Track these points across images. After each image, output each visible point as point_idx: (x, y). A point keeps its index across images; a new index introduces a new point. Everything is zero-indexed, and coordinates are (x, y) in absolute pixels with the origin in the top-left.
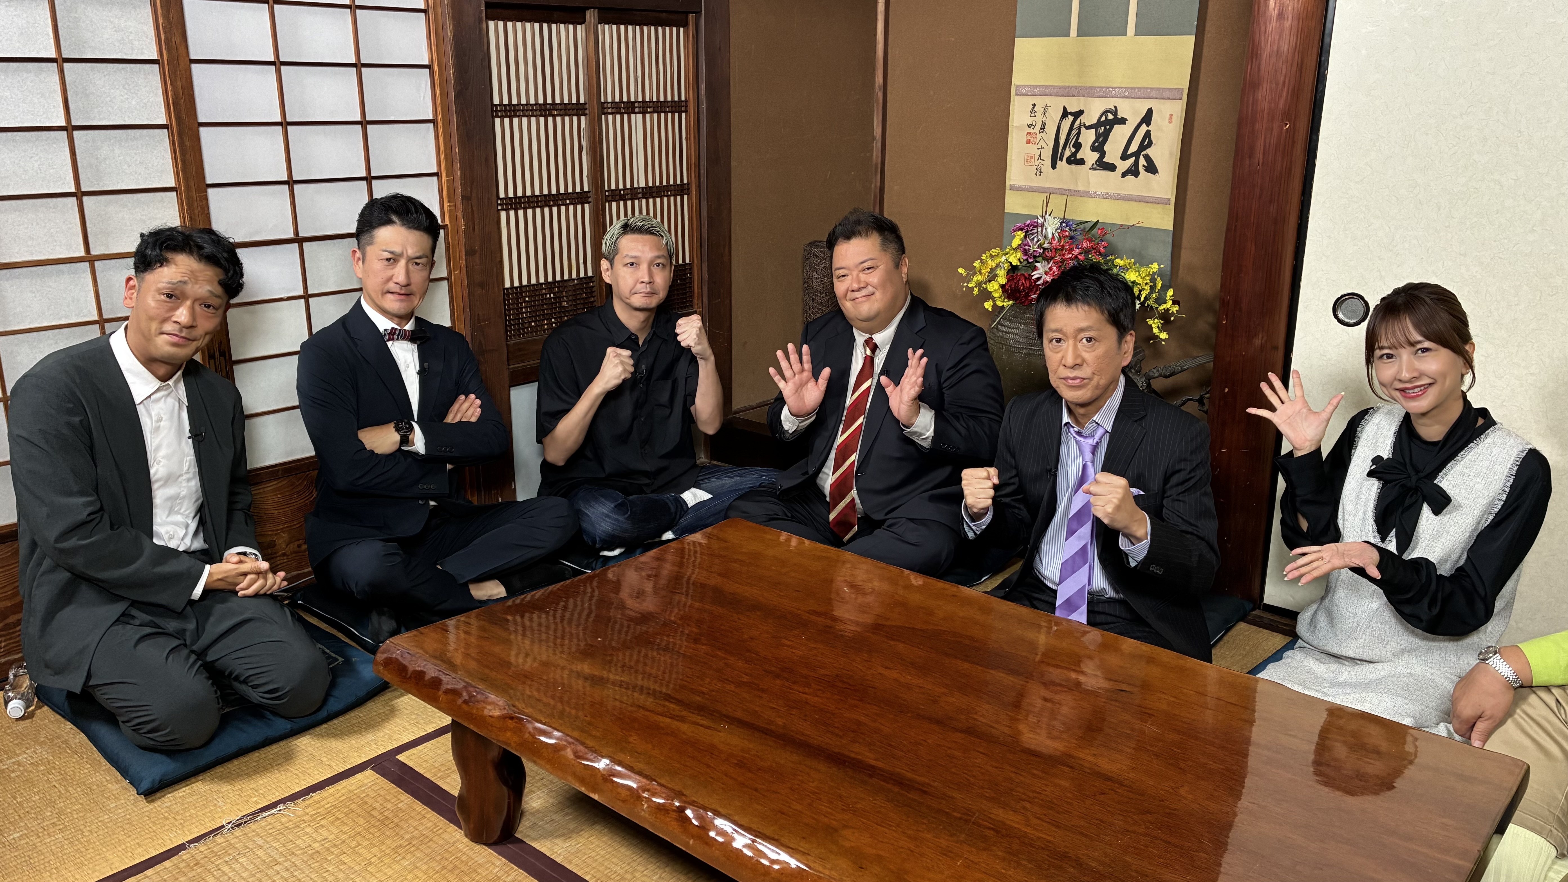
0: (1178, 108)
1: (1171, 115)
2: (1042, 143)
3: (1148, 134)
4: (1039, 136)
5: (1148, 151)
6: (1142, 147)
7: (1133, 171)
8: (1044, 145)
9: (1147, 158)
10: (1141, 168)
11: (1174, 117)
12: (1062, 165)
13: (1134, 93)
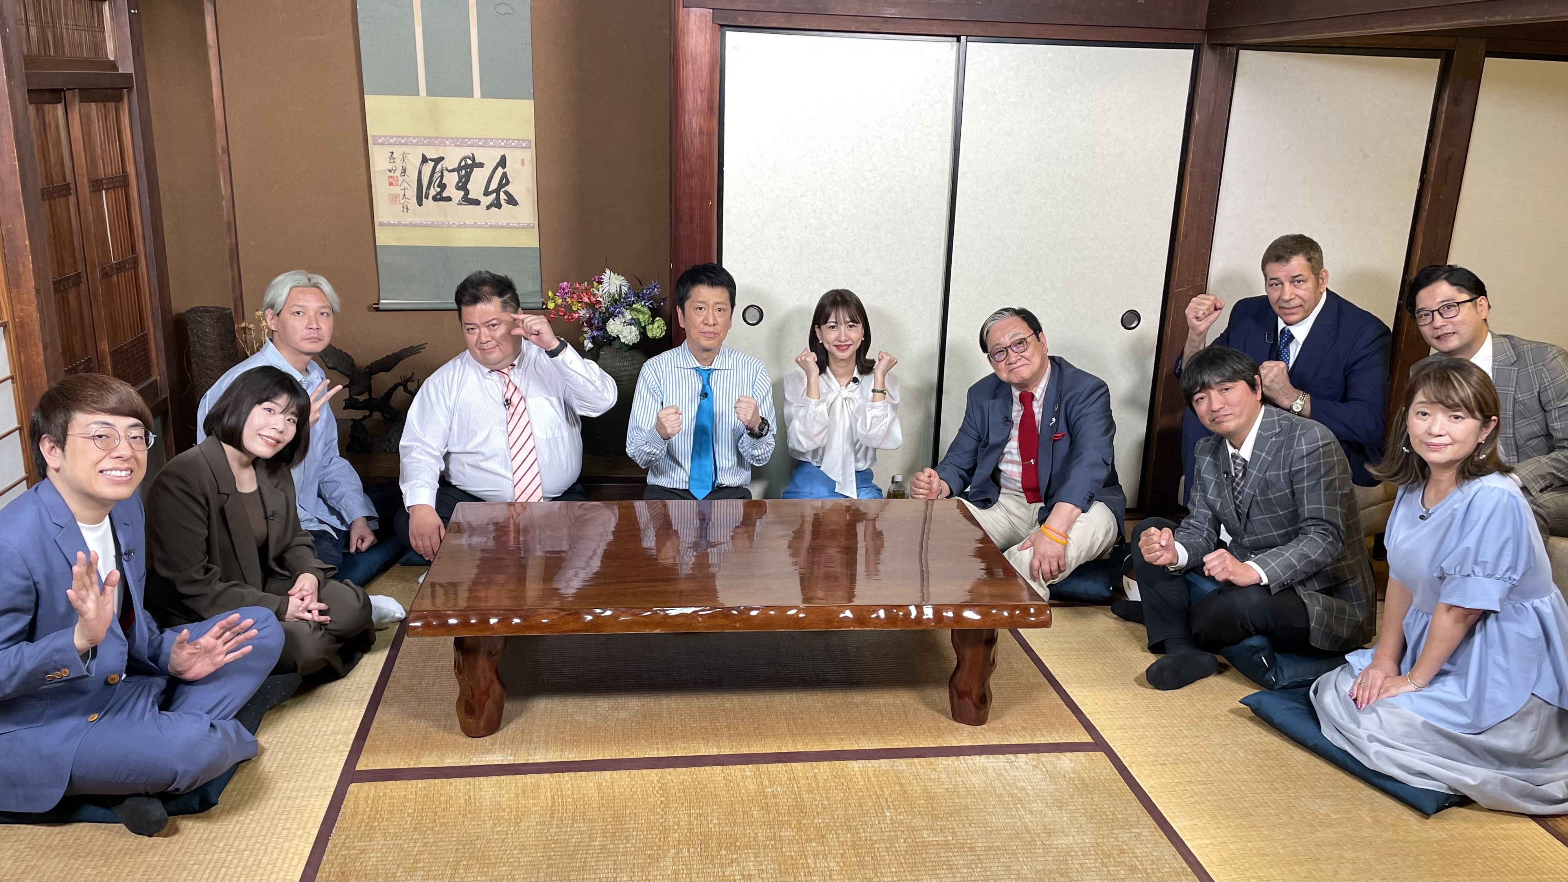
0: (529, 155)
1: (523, 160)
2: (405, 185)
3: (504, 175)
4: (401, 179)
5: (507, 188)
6: (501, 185)
7: (497, 204)
8: (407, 186)
9: (507, 193)
10: (502, 202)
11: (526, 162)
12: (428, 203)
13: (486, 143)
